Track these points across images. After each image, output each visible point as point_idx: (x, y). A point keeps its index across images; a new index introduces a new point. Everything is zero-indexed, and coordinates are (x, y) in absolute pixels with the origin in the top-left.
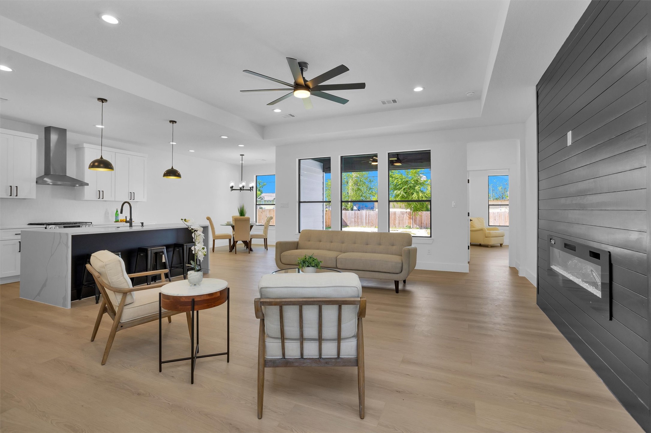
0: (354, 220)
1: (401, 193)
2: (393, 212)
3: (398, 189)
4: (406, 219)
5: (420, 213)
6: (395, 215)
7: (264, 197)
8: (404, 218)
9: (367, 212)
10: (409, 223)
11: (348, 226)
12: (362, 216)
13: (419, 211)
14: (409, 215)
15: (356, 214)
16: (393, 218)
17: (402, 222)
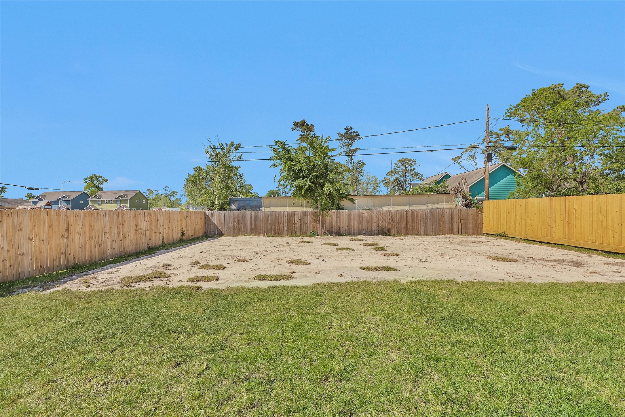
0: (233, 226)
1: (306, 184)
2: (292, 212)
3: (300, 177)
4: (310, 221)
5: (329, 212)
6: (295, 216)
7: (101, 196)
8: (307, 221)
9: (253, 212)
10: (314, 227)
11: (224, 235)
12: (244, 218)
13: (329, 210)
14: (314, 216)
15: (236, 215)
16: (292, 221)
17: (305, 226)
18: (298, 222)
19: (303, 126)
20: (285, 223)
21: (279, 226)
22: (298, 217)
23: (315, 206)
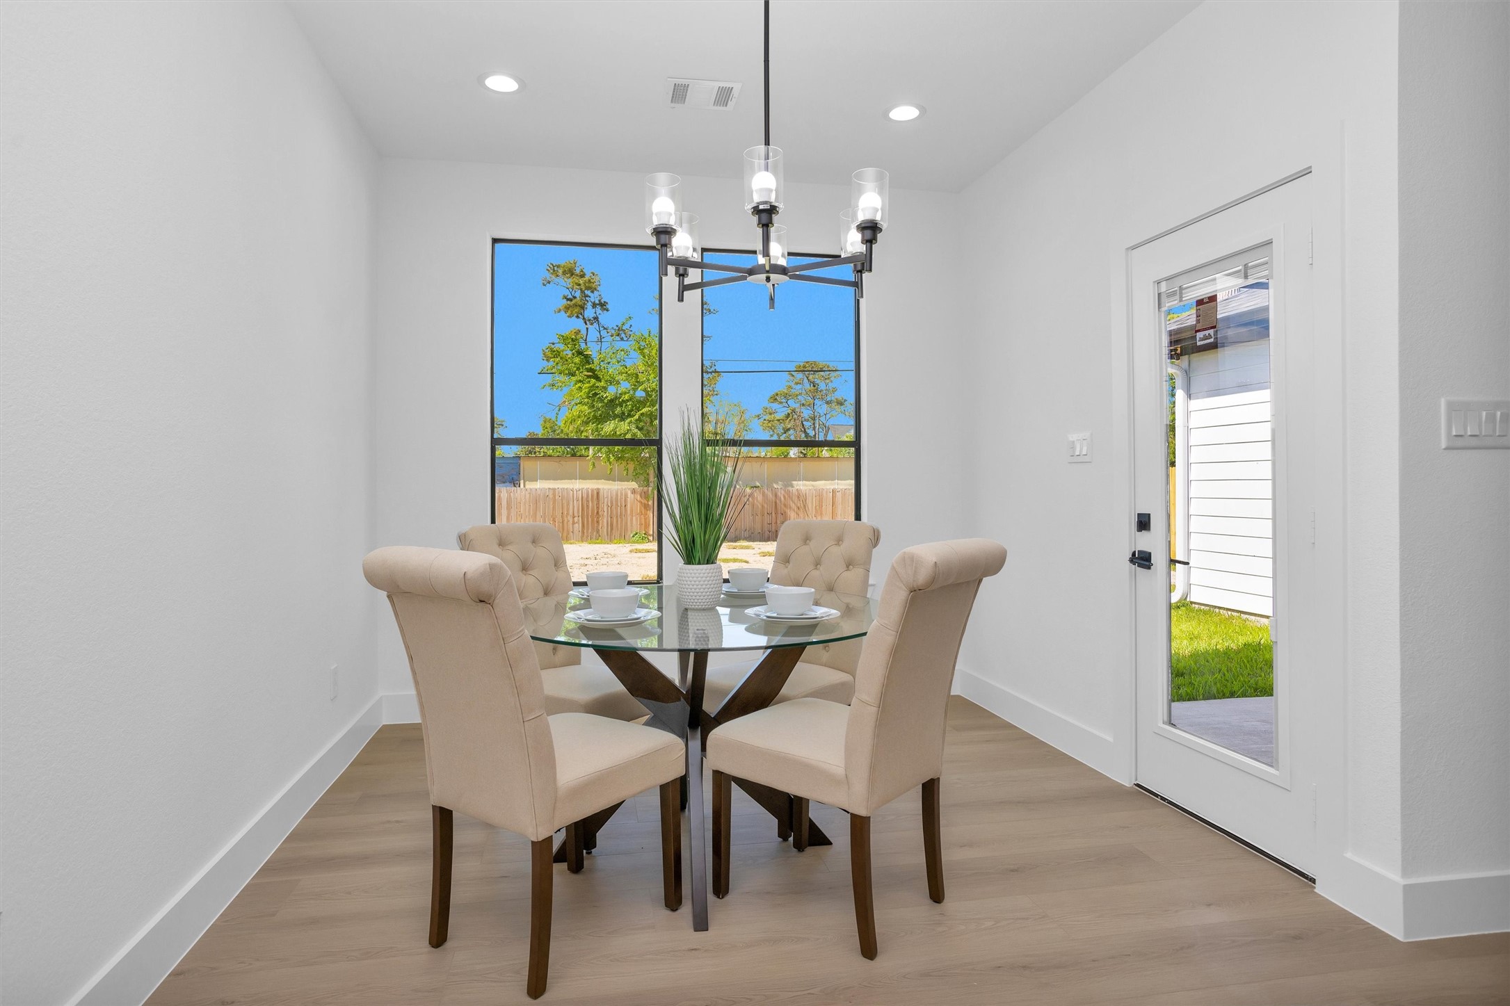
18: (605, 513)
19: (572, 275)
20: (576, 514)
21: (563, 522)
22: (606, 502)
23: (642, 478)
